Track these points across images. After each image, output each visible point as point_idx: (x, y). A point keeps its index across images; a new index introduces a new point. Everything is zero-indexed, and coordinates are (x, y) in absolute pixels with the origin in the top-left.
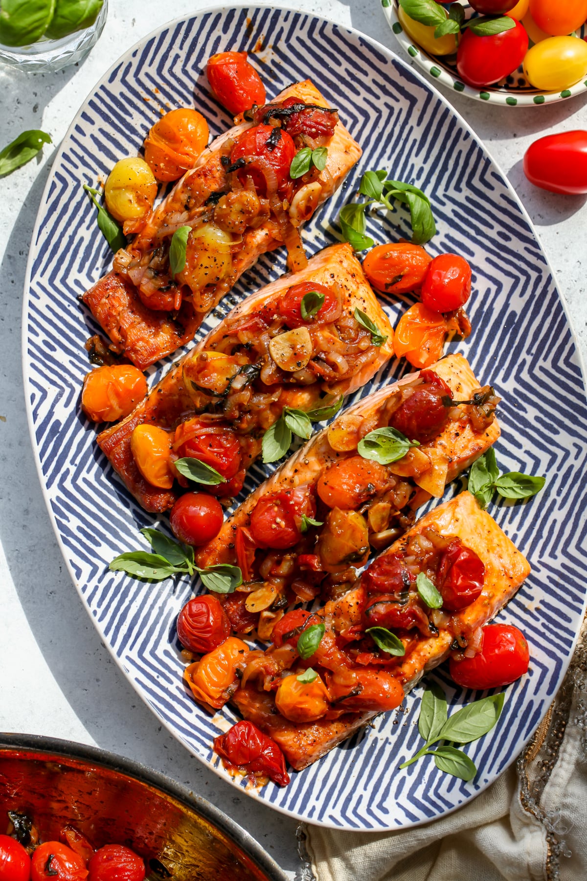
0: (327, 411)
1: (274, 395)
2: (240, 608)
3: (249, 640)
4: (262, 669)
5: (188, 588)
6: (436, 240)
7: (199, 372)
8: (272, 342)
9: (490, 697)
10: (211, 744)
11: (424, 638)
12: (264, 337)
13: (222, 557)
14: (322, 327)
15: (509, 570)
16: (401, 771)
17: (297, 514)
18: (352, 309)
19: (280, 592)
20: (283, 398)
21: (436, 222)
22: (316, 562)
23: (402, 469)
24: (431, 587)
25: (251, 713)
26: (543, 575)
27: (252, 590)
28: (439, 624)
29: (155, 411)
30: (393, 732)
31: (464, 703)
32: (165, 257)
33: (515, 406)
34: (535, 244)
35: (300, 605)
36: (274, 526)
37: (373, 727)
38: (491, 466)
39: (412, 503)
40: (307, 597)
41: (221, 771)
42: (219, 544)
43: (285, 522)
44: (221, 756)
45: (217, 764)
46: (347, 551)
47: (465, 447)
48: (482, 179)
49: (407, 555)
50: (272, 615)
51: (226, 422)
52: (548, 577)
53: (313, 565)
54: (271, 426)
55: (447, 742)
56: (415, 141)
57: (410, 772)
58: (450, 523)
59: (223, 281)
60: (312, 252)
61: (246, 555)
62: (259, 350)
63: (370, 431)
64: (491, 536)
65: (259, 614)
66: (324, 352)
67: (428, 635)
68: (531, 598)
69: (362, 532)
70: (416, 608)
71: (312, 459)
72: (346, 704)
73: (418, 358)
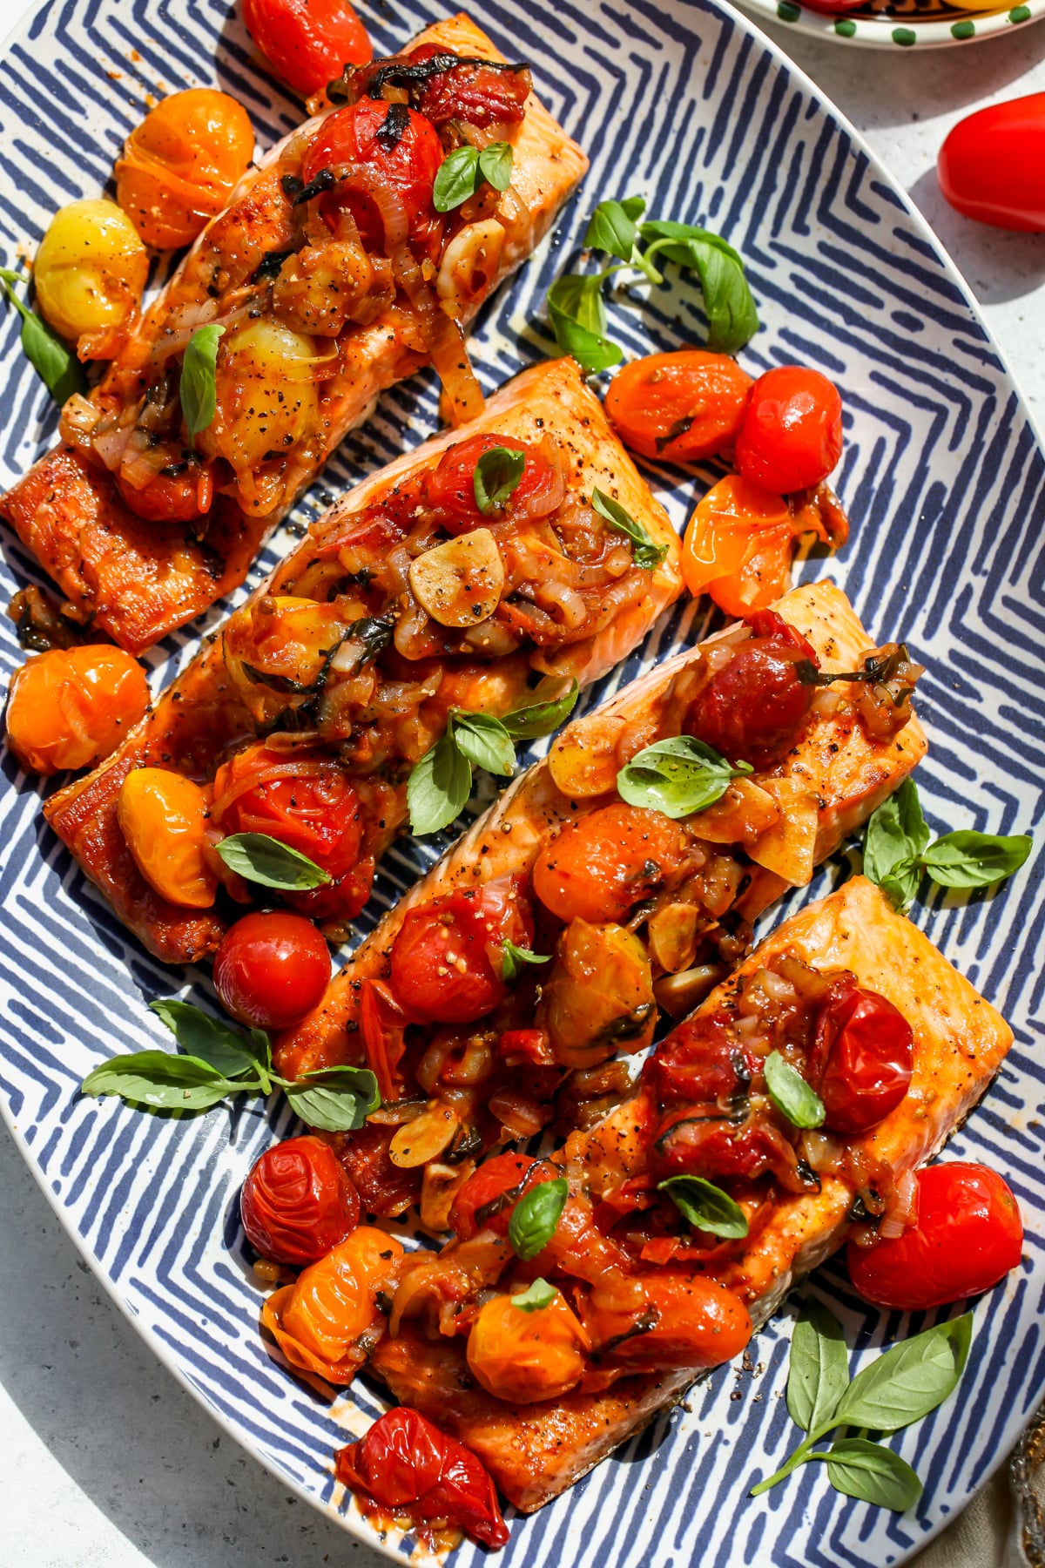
0: (545, 713)
1: (428, 683)
2: (379, 1161)
3: (403, 1234)
4: (436, 1288)
5: (263, 1126)
6: (760, 343)
7: (258, 641)
8: (416, 566)
9: (941, 1326)
10: (330, 1465)
11: (788, 1196)
12: (398, 557)
13: (332, 1051)
14: (523, 528)
15: (964, 1040)
16: (755, 1501)
17: (491, 939)
18: (587, 491)
19: (464, 1119)
20: (447, 690)
21: (758, 304)
22: (539, 1046)
23: (716, 826)
24: (796, 1083)
25: (414, 1390)
26: (1040, 1051)
27: (403, 1119)
28: (819, 1164)
29: (168, 741)
30: (732, 1417)
31: (885, 1344)
32: (172, 404)
33: (954, 689)
34: (977, 331)
35: (512, 1145)
36: (443, 970)
37: (687, 1409)
38: (911, 822)
39: (744, 905)
40: (526, 1127)
41: (354, 1521)
42: (324, 1023)
43: (467, 960)
44: (353, 1488)
45: (344, 1507)
46: (606, 1014)
47: (852, 776)
48: (852, 202)
49: (739, 1016)
50: (451, 1173)
51: (323, 750)
53: (534, 1053)
54: (425, 754)
55: (853, 1431)
56: (701, 132)
57: (774, 1503)
58: (830, 944)
59: (301, 446)
60: (491, 384)
61: (386, 1042)
62: (387, 584)
63: (642, 747)
64: (921, 970)
65: (420, 1170)
66: (532, 582)
67: (797, 1188)
68: (1017, 1103)
69: (639, 970)
70: (765, 1128)
71: (519, 821)
72: (624, 1353)
73: (737, 595)
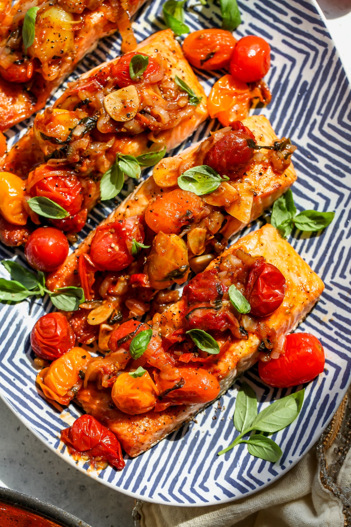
0: (153, 156)
1: (109, 143)
2: (83, 323)
3: (92, 351)
4: (102, 369)
5: (41, 309)
6: (242, 28)
7: (46, 124)
8: (106, 98)
9: (293, 394)
10: (59, 435)
11: (235, 339)
12: (100, 96)
13: (68, 281)
14: (148, 86)
15: (305, 286)
16: (220, 457)
17: (128, 238)
18: (173, 77)
19: (116, 308)
20: (116, 146)
21: (241, 14)
22: (145, 280)
23: (215, 200)
24: (240, 297)
25: (92, 409)
26: (335, 293)
27: (93, 307)
28: (248, 328)
29: (12, 164)
30: (213, 426)
31: (272, 400)
32: (20, 38)
33: (308, 158)
34: (322, 24)
35: (135, 319)
36: (109, 250)
37: (196, 422)
38: (290, 207)
39: (225, 232)
40: (139, 312)
41: (66, 456)
42: (66, 270)
43: (119, 246)
44: (67, 444)
45: (63, 451)
46: (170, 268)
47: (268, 185)
49: (220, 271)
50: (110, 328)
51: (69, 166)
52: (339, 294)
53: (142, 282)
54: (108, 170)
55: (258, 432)
57: (227, 458)
58: (256, 247)
59: (67, 55)
60: (140, 39)
61: (88, 277)
62: (95, 105)
63: (188, 169)
64: (290, 259)
65: (98, 327)
66: (150, 107)
67: (239, 336)
68: (325, 312)
69: (183, 252)
70: (228, 313)
71: (141, 196)
72: (171, 396)
73: (228, 119)
